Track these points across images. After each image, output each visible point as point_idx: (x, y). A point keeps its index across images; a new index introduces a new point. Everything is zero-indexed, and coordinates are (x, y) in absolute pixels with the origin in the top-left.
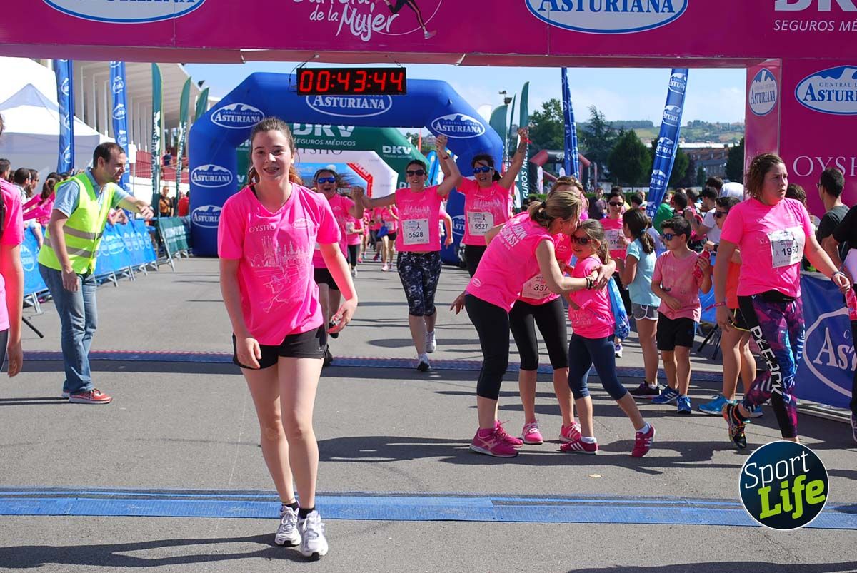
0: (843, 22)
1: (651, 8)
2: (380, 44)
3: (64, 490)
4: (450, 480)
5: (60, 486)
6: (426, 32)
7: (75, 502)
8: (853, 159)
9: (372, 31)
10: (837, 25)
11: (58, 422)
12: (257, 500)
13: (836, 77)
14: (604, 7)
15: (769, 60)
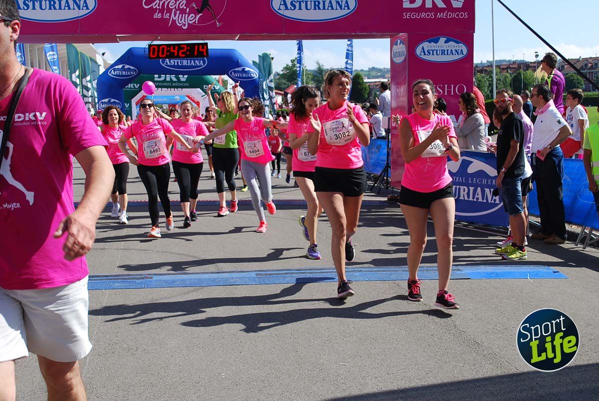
0: (439, 14)
1: (338, 7)
2: (192, 30)
6: (217, 23)
8: (446, 86)
9: (188, 23)
10: (436, 15)
12: (129, 279)
13: (436, 43)
14: (313, 7)
15: (401, 34)
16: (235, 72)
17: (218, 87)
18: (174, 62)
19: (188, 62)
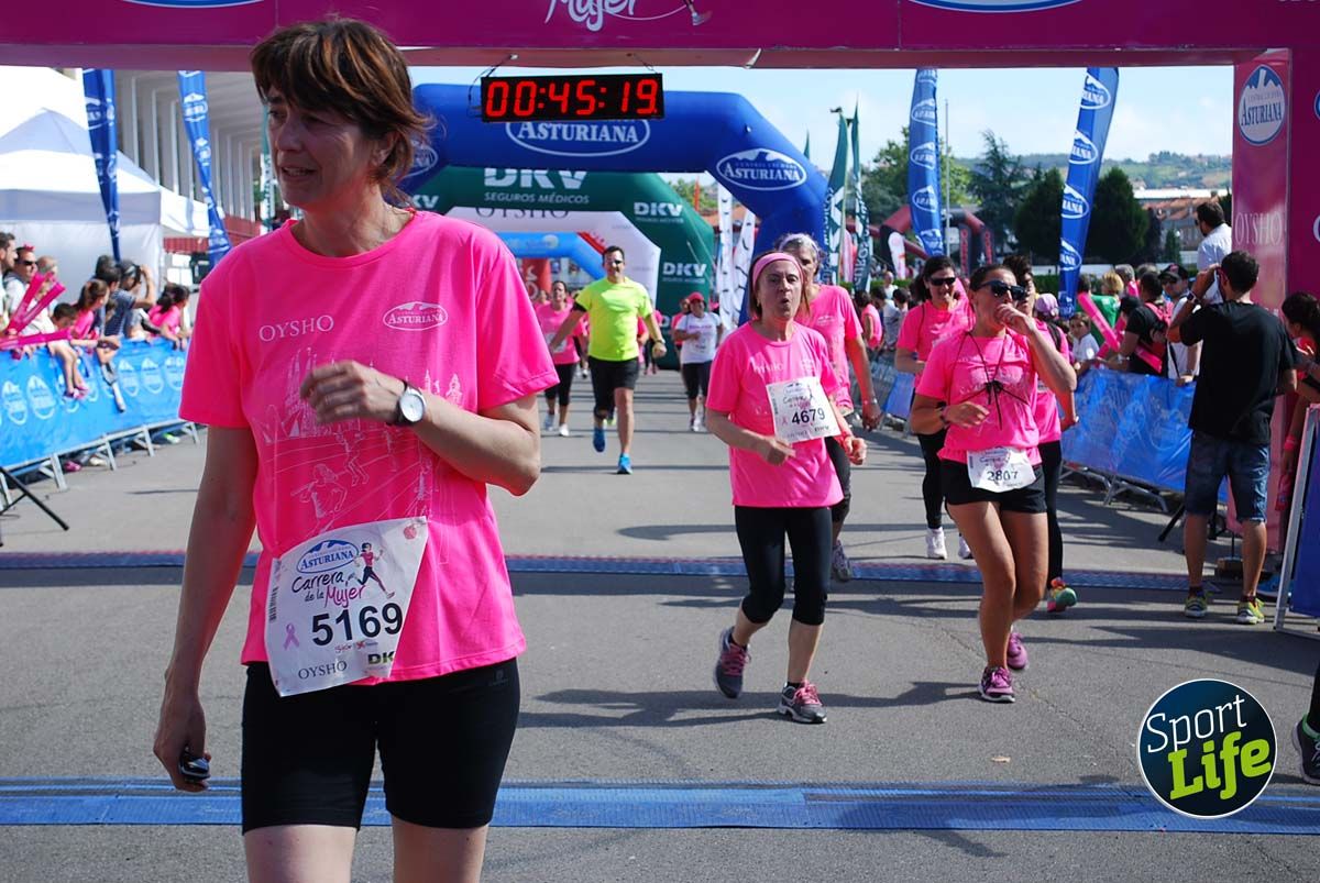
2: (617, 35)
3: (98, 782)
4: (735, 760)
5: (88, 777)
6: (694, 15)
7: (114, 802)
11: (90, 671)
15: (1270, 51)
16: (735, 163)
17: (679, 207)
18: (550, 130)
19: (590, 130)
